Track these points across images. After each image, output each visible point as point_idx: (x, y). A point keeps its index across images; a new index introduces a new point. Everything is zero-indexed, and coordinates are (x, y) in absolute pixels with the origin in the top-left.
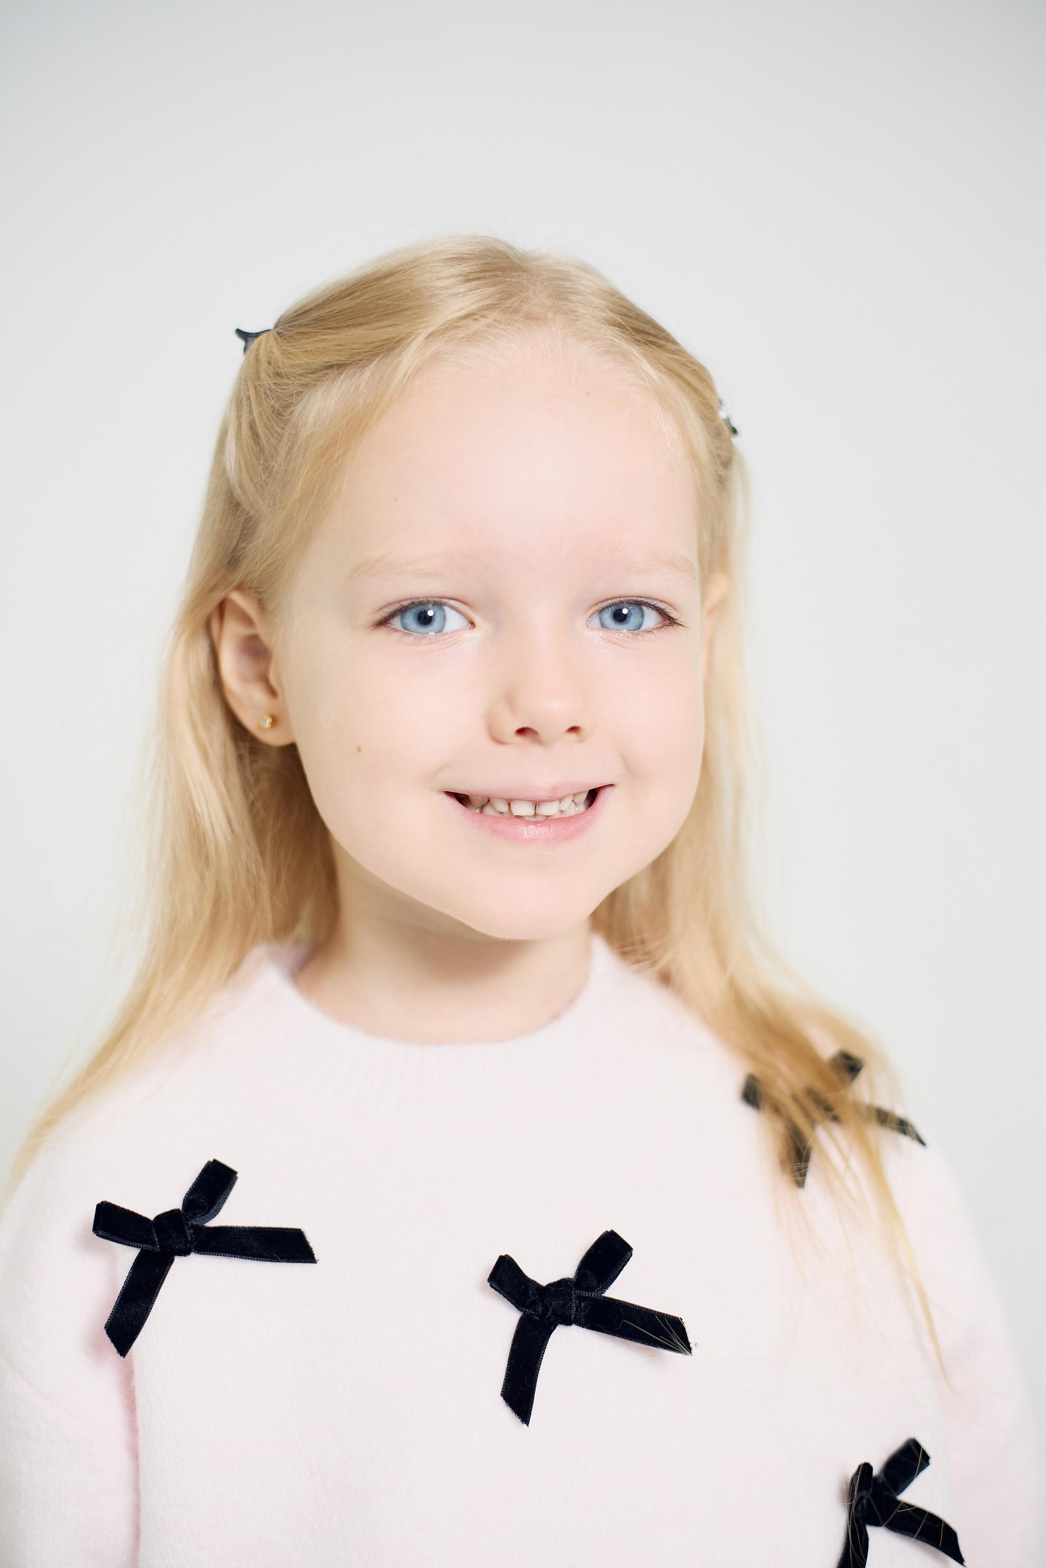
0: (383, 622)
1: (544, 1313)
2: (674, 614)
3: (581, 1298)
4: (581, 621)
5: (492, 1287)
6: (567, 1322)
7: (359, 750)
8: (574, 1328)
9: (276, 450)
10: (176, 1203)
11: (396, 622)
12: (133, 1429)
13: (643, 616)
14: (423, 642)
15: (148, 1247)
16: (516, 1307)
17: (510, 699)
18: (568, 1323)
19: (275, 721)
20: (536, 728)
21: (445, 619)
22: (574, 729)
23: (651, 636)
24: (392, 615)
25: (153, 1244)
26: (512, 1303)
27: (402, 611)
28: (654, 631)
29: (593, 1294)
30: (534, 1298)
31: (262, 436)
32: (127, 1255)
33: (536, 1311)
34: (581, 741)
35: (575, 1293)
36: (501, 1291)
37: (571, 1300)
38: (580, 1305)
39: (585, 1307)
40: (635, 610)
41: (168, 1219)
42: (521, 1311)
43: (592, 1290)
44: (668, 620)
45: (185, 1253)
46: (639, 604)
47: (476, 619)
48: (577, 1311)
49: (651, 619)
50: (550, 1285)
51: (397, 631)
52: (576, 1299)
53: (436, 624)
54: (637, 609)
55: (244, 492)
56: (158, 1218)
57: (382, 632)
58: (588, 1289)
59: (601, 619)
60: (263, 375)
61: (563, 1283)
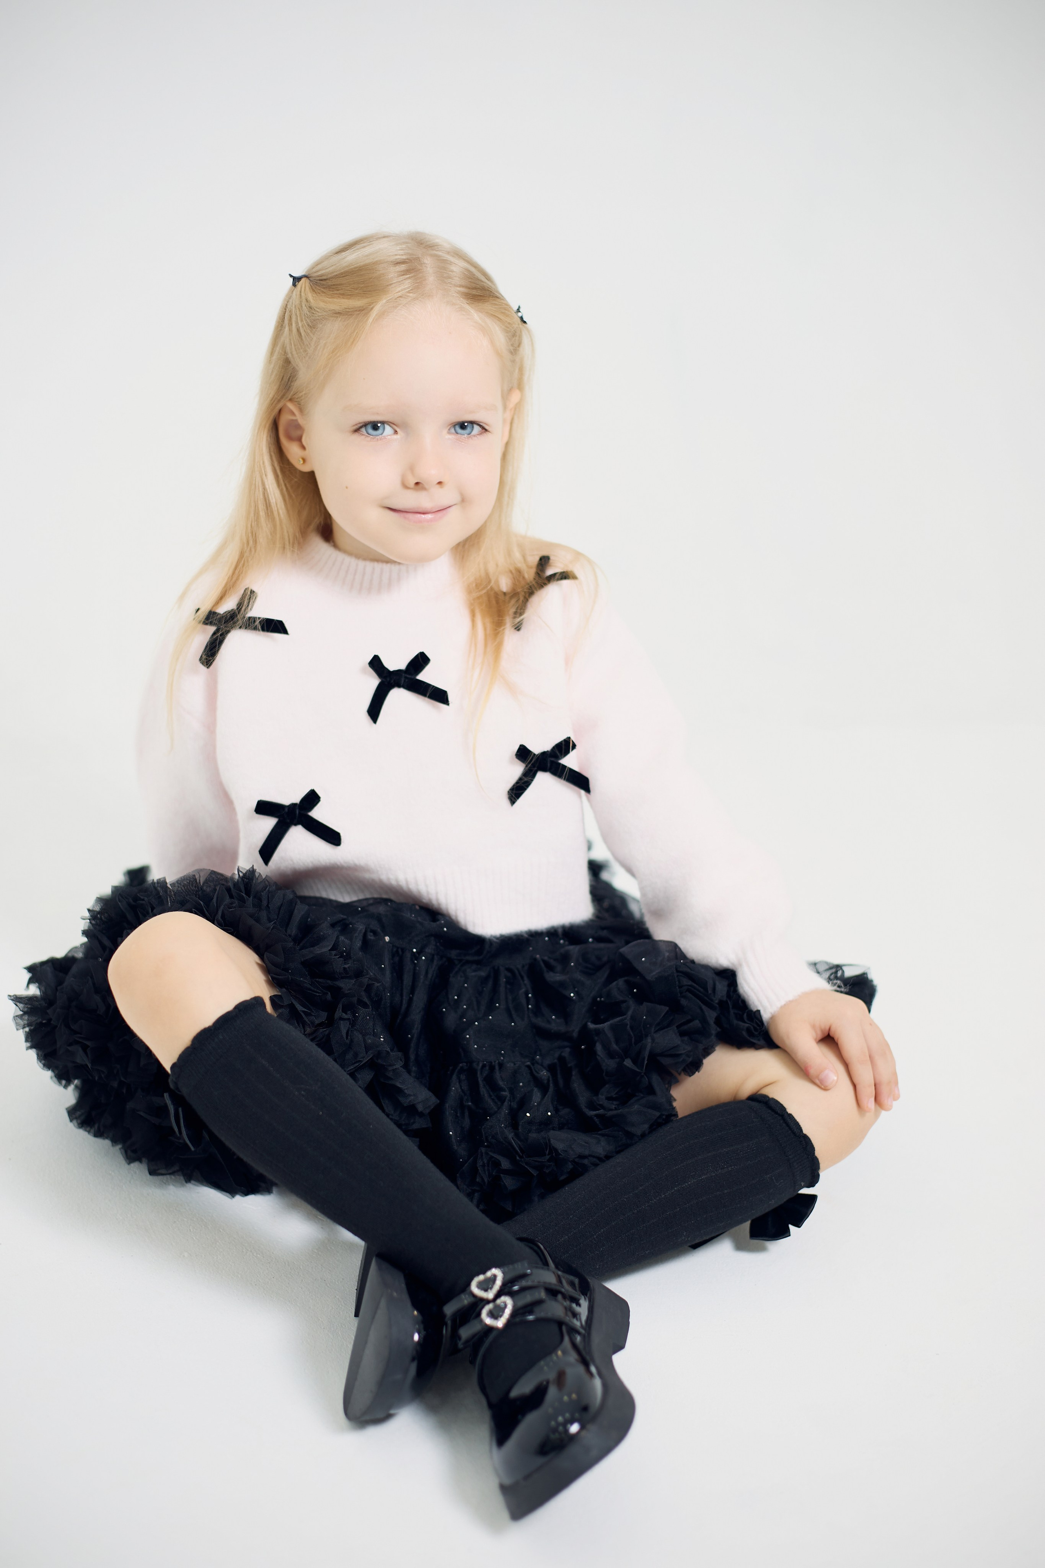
0: (357, 430)
1: (390, 682)
2: (487, 427)
3: (406, 677)
4: (445, 431)
5: (370, 667)
6: (399, 686)
7: (347, 488)
8: (402, 689)
9: (310, 344)
11: (363, 430)
13: (473, 430)
14: (374, 440)
15: (220, 626)
16: (378, 677)
17: (412, 469)
19: (304, 460)
20: (423, 483)
21: (384, 429)
22: (440, 483)
23: (475, 438)
24: (361, 427)
25: (222, 625)
26: (377, 675)
27: (365, 425)
28: (478, 436)
29: (413, 677)
30: (386, 675)
31: (303, 335)
33: (386, 680)
34: (441, 487)
35: (404, 675)
36: (373, 670)
37: (402, 678)
38: (406, 680)
39: (408, 681)
40: (470, 425)
42: (380, 679)
43: (412, 675)
44: (484, 430)
46: (472, 423)
47: (398, 430)
48: (404, 682)
49: (477, 429)
50: (394, 671)
51: (363, 435)
52: (404, 678)
53: (380, 431)
54: (471, 424)
55: (292, 355)
57: (356, 436)
58: (409, 675)
59: (455, 430)
60: (304, 306)
61: (399, 671)
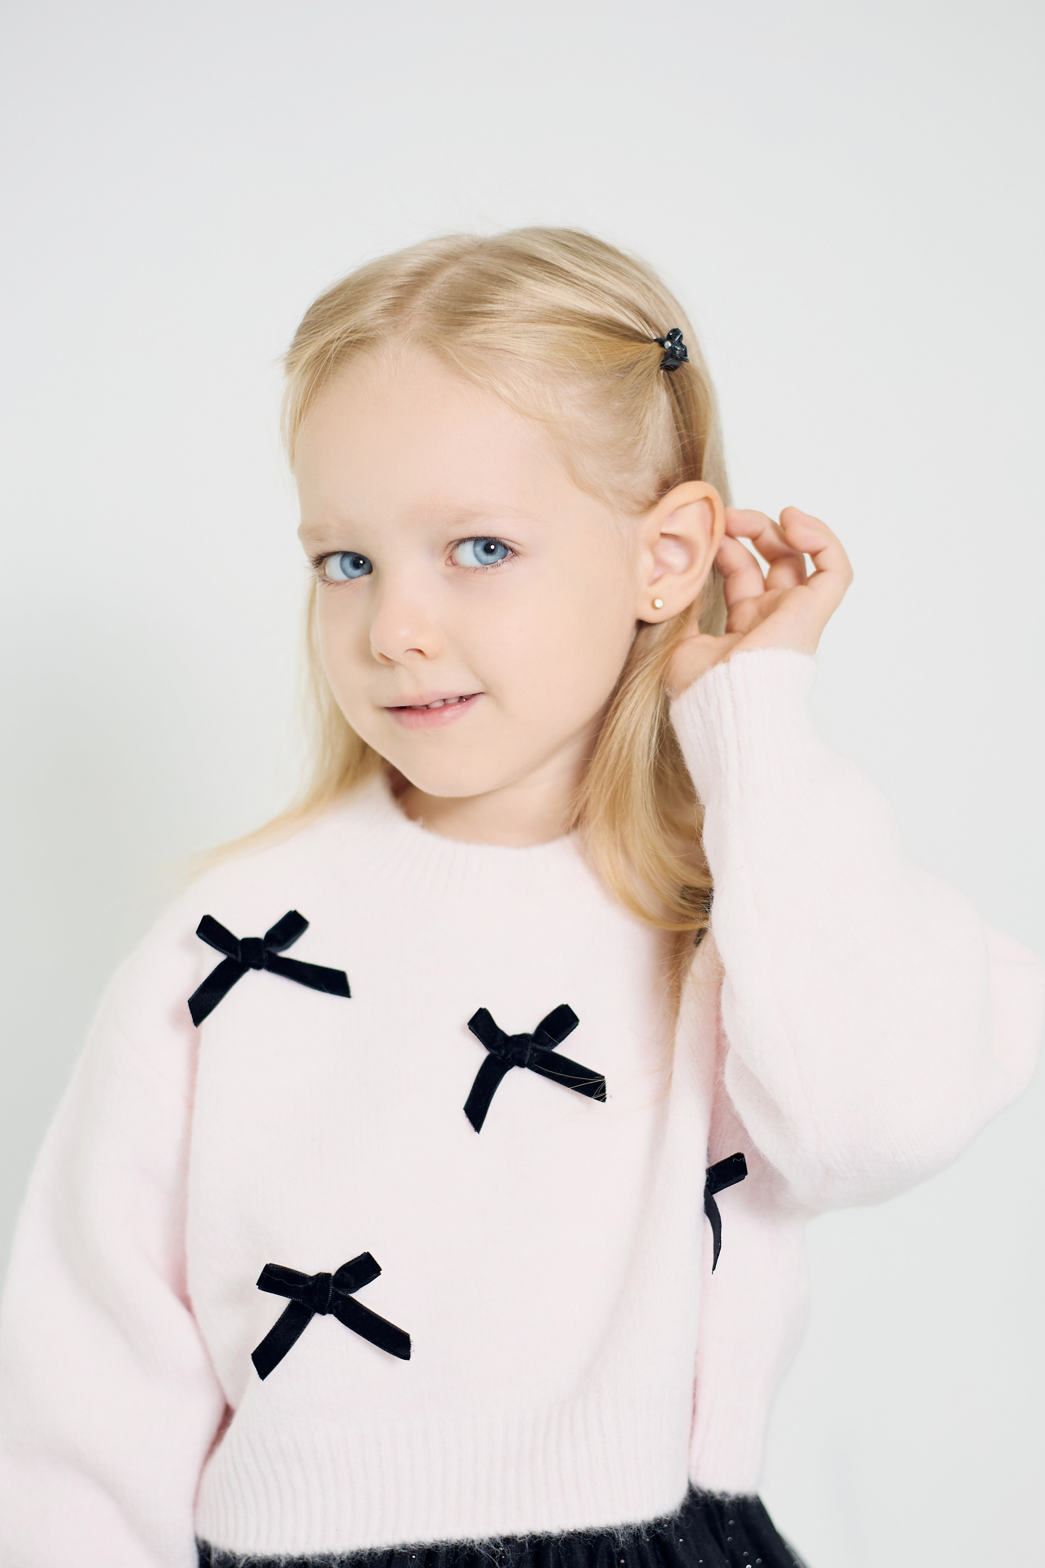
1: (506, 1055)
5: (470, 1029)
8: (526, 1070)
10: (261, 934)
12: (192, 1085)
15: (233, 956)
16: (486, 1047)
18: (522, 1065)
22: (417, 651)
25: (237, 955)
26: (483, 1044)
30: (501, 1043)
32: (214, 958)
33: (500, 1053)
35: (531, 1045)
36: (476, 1033)
37: (527, 1049)
38: (533, 1054)
39: (537, 1056)
41: (251, 943)
42: (489, 1051)
43: (545, 1045)
45: (258, 967)
48: (530, 1058)
52: (531, 1049)
56: (245, 940)
58: (541, 1044)
